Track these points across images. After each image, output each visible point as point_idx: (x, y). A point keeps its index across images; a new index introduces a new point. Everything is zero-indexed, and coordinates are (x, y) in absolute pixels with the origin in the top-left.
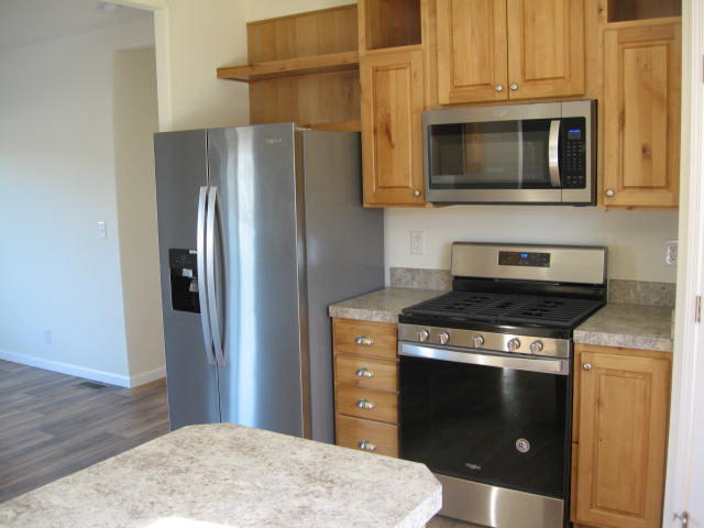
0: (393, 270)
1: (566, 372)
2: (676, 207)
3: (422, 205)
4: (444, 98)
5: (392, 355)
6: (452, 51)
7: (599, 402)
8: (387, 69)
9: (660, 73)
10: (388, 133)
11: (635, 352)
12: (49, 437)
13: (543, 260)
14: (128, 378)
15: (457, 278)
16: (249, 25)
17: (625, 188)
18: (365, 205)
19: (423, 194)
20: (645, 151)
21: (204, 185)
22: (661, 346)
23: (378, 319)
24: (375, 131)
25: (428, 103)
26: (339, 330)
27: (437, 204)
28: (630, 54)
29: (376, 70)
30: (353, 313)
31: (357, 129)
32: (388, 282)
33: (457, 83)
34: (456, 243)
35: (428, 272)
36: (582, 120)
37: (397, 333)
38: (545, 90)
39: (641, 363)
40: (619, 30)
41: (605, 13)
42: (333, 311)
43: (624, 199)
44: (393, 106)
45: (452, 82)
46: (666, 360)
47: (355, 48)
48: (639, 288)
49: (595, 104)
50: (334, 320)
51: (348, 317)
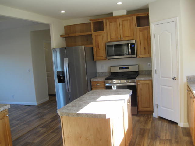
0: (98, 73)
1: (136, 85)
2: (151, 57)
3: (106, 60)
4: (109, 40)
5: (104, 86)
6: (110, 32)
7: (141, 90)
8: (97, 35)
9: (146, 35)
10: (98, 47)
11: (146, 80)
12: (27, 114)
13: (128, 68)
14: (36, 103)
15: (112, 73)
16: (65, 26)
17: (141, 54)
18: (94, 60)
19: (106, 58)
20: (145, 48)
21: (65, 58)
22: (150, 79)
23: (101, 80)
24: (96, 47)
25: (106, 41)
26: (93, 83)
27: (108, 59)
28: (141, 32)
29: (95, 36)
30: (96, 80)
31: (92, 46)
32: (97, 75)
33: (111, 38)
34: (111, 66)
35: (105, 72)
36: (134, 43)
37: (104, 82)
38: (127, 39)
39: (148, 82)
40: (139, 28)
41: (136, 26)
42: (91, 80)
43: (141, 56)
44: (99, 42)
45: (110, 37)
46: (151, 81)
47: (91, 31)
48: (144, 71)
49: (136, 41)
50: (92, 82)
51: (95, 80)
